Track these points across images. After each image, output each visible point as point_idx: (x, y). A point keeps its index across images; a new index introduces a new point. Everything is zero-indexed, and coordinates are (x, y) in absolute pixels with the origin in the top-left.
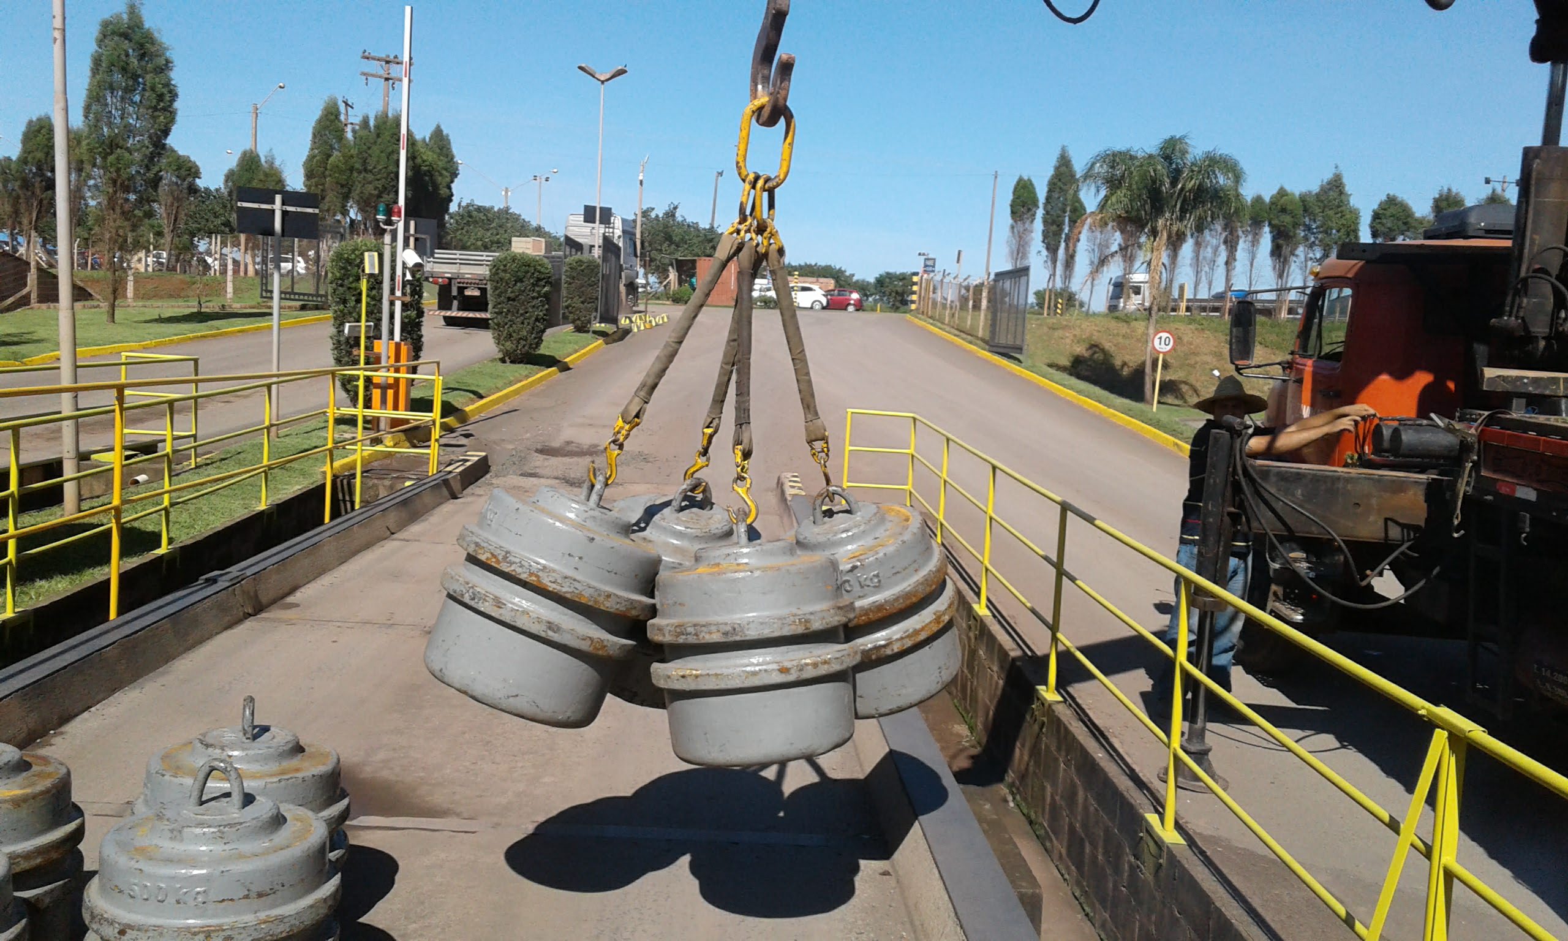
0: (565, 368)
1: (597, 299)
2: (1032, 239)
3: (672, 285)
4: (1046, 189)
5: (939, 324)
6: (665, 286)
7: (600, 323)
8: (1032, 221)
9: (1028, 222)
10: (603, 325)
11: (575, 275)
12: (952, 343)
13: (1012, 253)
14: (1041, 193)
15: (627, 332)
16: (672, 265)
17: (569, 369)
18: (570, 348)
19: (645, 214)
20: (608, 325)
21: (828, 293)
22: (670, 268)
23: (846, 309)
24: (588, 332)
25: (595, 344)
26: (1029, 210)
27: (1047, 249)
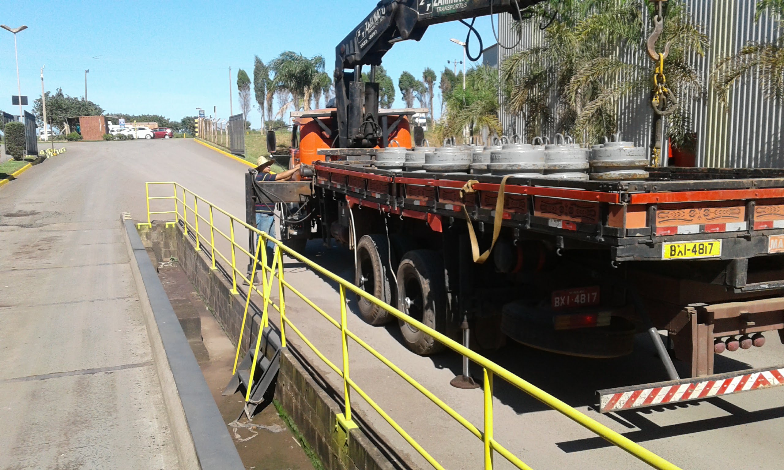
0: (12, 178)
1: (25, 143)
2: (250, 98)
3: (67, 131)
4: (253, 76)
5: (209, 142)
6: (63, 133)
7: (28, 155)
8: (249, 90)
9: (247, 91)
10: (30, 156)
11: (11, 132)
12: (215, 151)
13: (242, 105)
14: (251, 77)
15: (43, 159)
16: (65, 121)
17: (15, 179)
18: (13, 169)
19: (46, 95)
20: (32, 156)
21: (154, 130)
22: (64, 123)
23: (164, 138)
24: (22, 160)
25: (27, 166)
26: (246, 85)
27: (259, 103)
